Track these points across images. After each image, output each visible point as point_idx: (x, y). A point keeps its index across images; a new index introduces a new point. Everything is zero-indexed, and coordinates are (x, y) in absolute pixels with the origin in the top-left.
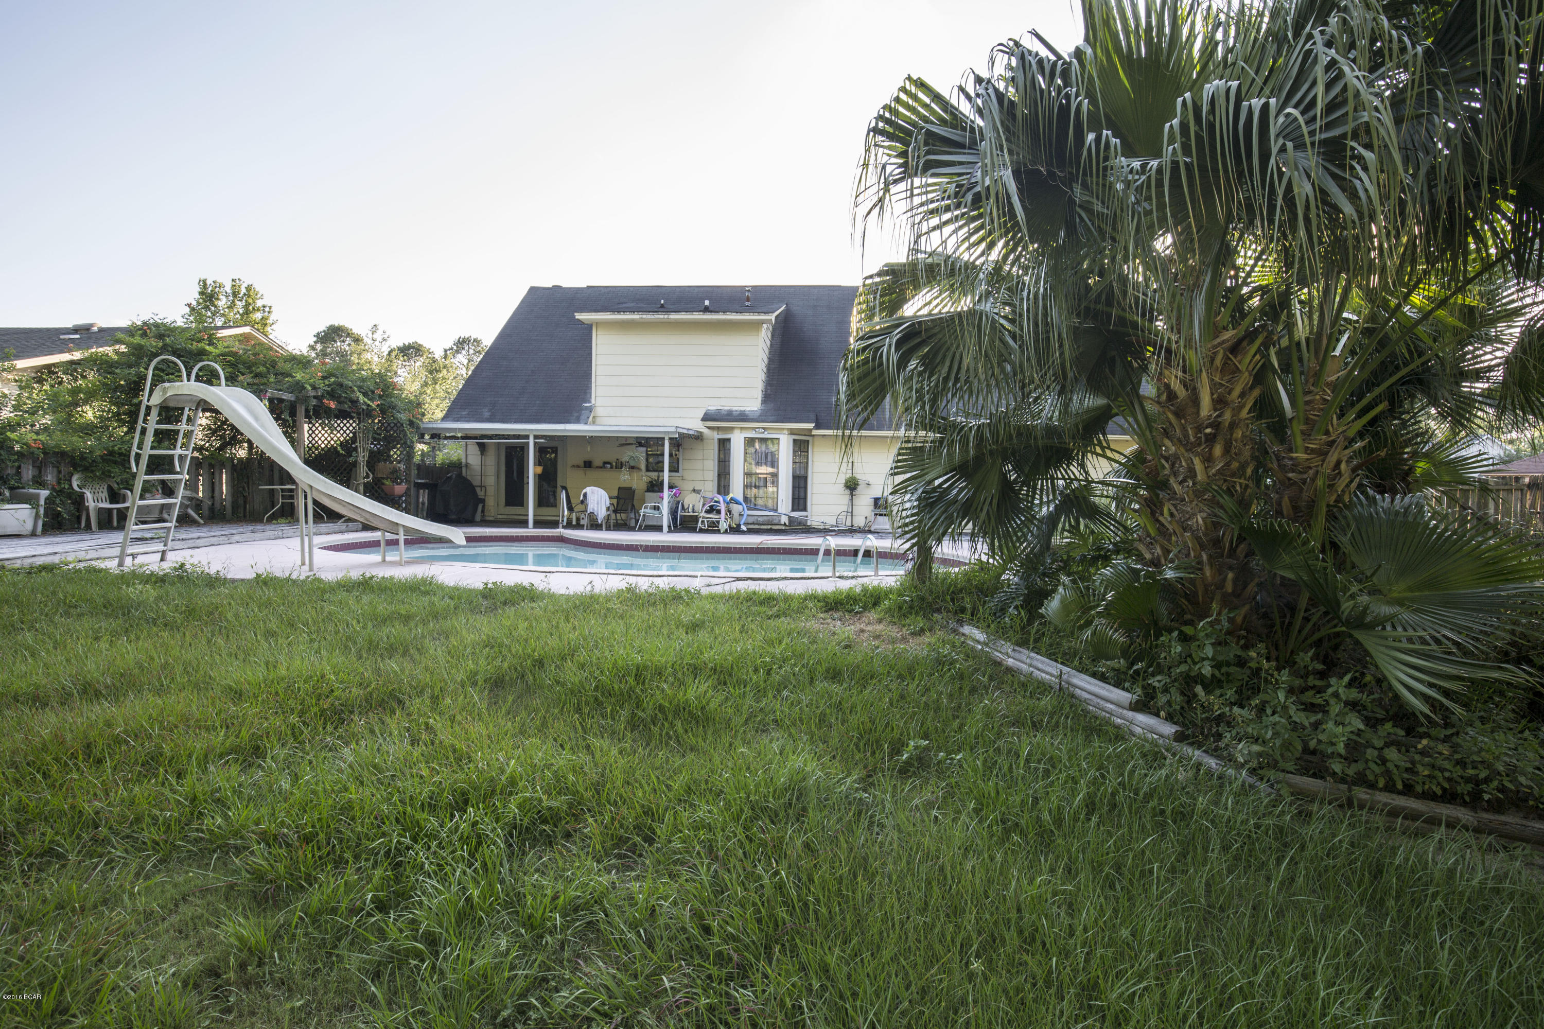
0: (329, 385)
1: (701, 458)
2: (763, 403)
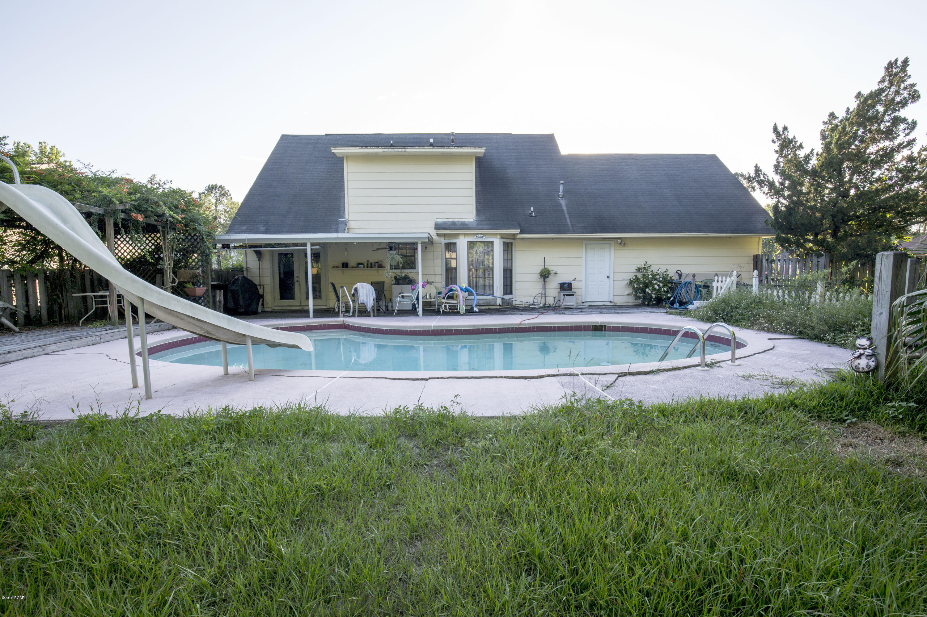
0: (135, 201)
1: (432, 258)
2: (477, 216)
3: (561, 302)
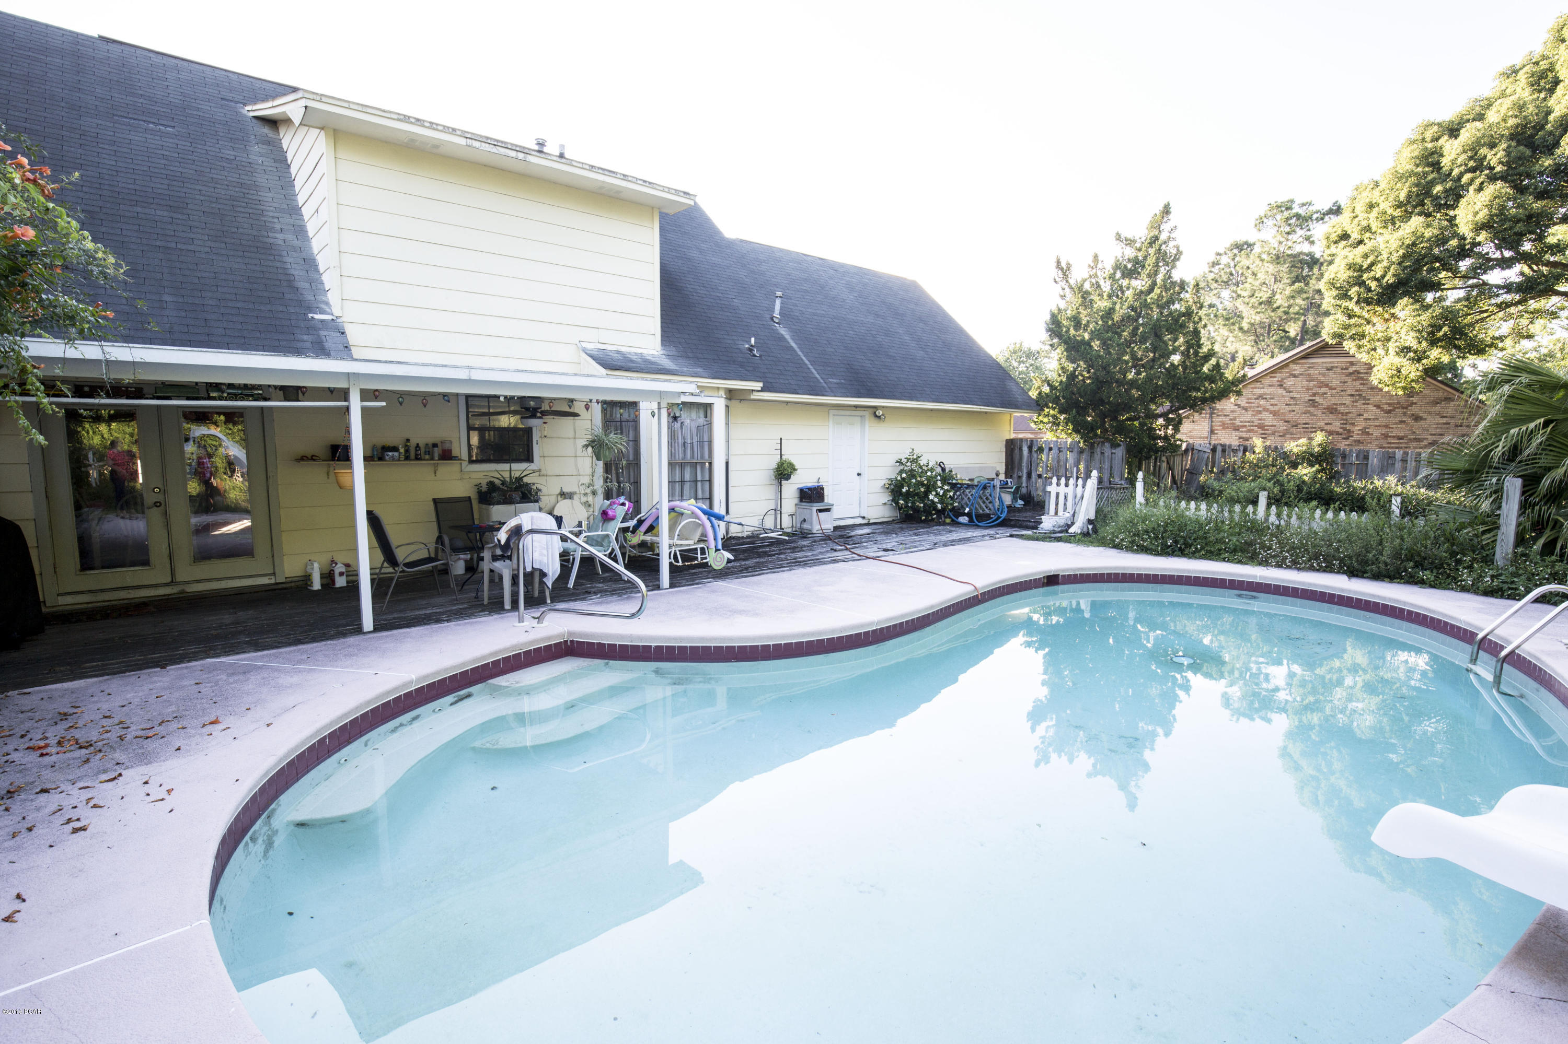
1: (571, 435)
2: (662, 344)
3: (811, 524)
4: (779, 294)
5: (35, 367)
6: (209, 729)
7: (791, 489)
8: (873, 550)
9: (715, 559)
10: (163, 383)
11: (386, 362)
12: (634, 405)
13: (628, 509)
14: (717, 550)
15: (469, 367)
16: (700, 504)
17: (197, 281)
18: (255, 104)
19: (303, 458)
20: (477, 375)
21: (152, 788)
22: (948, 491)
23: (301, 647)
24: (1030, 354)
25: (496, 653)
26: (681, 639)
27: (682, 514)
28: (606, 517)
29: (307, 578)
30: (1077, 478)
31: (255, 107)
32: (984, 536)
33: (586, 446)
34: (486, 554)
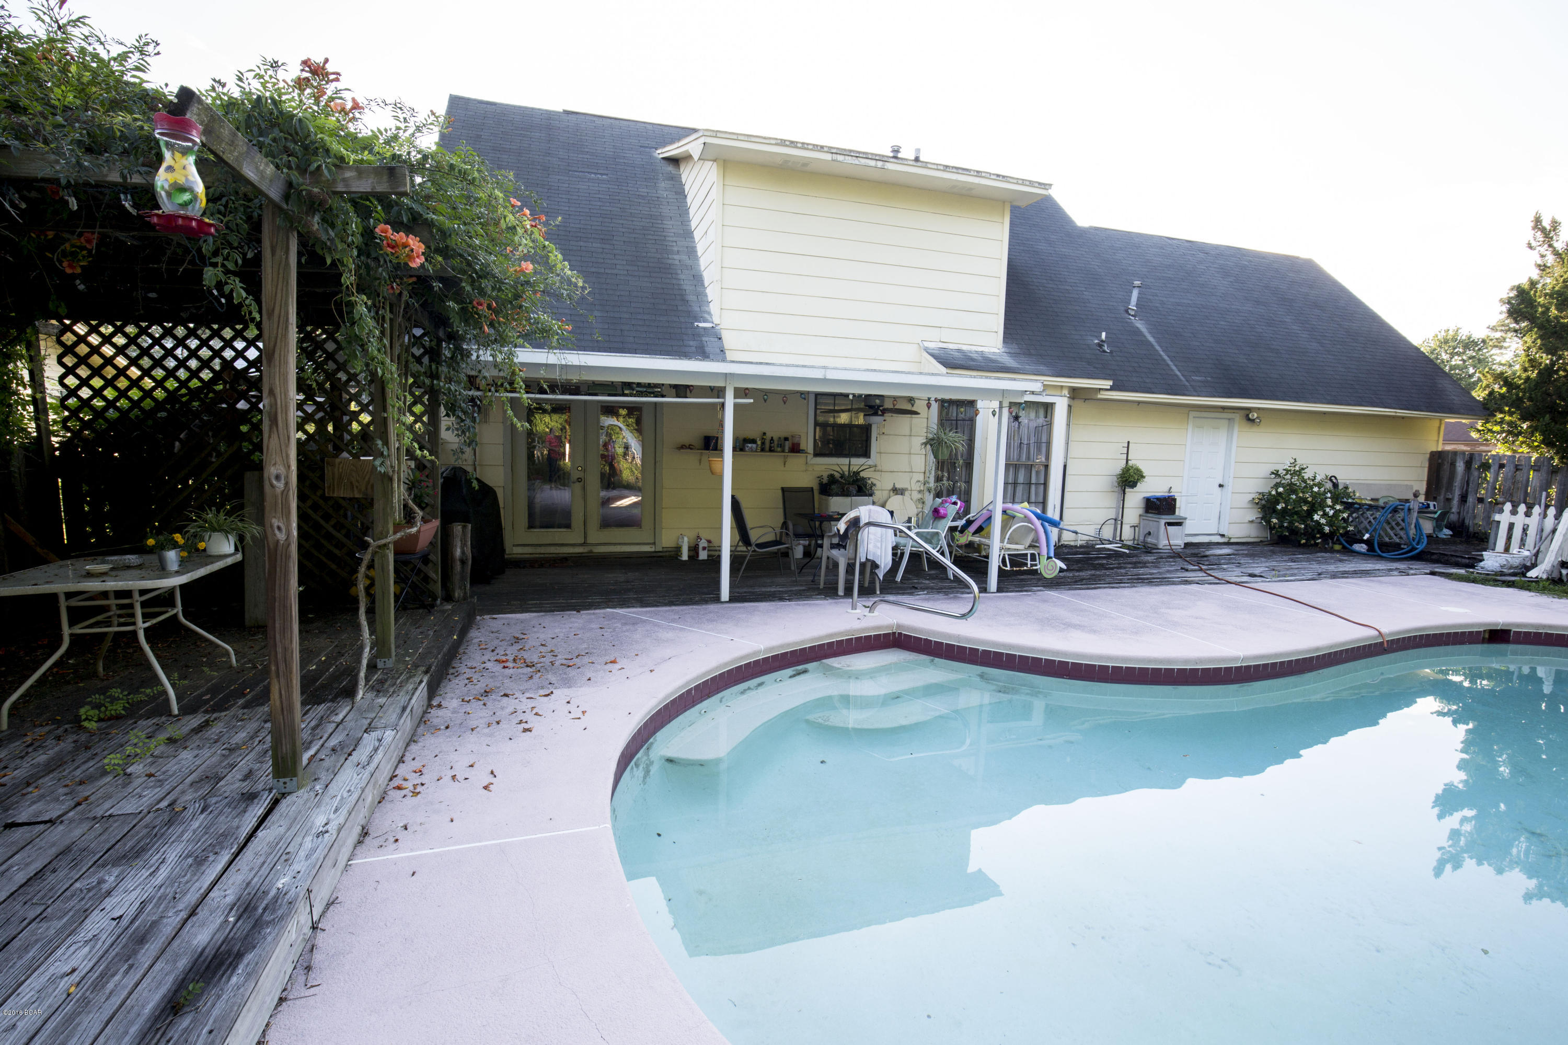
1: (908, 433)
2: (1004, 342)
3: (1157, 538)
4: (1137, 283)
5: (520, 371)
6: (610, 666)
7: (1135, 498)
8: (1235, 573)
9: (1046, 567)
10: (593, 382)
11: (757, 363)
12: (972, 403)
13: (960, 509)
14: (1049, 558)
15: (825, 368)
16: (1033, 508)
17: (616, 298)
18: (664, 146)
19: (683, 447)
20: (832, 375)
21: (572, 707)
22: (1339, 510)
23: (674, 608)
24: (1469, 344)
25: (831, 636)
26: (1011, 646)
27: (1014, 517)
28: (937, 514)
29: (678, 549)
30: (1547, 507)
31: (664, 150)
32: (1391, 570)
33: (925, 444)
34: (826, 543)
